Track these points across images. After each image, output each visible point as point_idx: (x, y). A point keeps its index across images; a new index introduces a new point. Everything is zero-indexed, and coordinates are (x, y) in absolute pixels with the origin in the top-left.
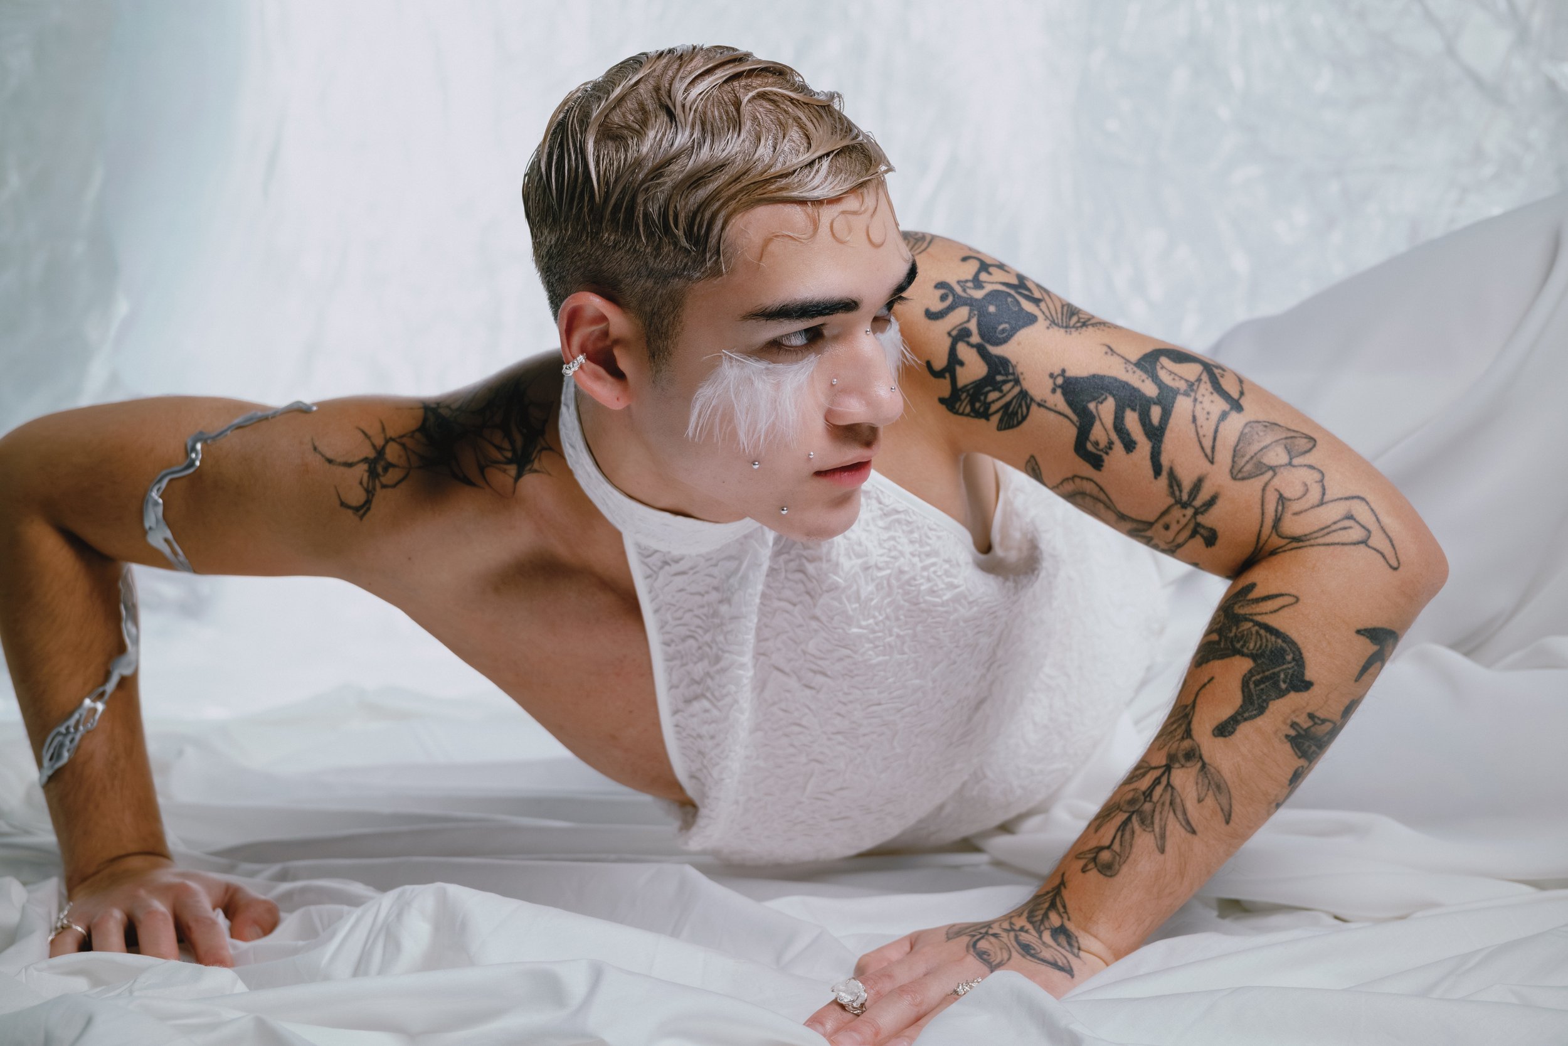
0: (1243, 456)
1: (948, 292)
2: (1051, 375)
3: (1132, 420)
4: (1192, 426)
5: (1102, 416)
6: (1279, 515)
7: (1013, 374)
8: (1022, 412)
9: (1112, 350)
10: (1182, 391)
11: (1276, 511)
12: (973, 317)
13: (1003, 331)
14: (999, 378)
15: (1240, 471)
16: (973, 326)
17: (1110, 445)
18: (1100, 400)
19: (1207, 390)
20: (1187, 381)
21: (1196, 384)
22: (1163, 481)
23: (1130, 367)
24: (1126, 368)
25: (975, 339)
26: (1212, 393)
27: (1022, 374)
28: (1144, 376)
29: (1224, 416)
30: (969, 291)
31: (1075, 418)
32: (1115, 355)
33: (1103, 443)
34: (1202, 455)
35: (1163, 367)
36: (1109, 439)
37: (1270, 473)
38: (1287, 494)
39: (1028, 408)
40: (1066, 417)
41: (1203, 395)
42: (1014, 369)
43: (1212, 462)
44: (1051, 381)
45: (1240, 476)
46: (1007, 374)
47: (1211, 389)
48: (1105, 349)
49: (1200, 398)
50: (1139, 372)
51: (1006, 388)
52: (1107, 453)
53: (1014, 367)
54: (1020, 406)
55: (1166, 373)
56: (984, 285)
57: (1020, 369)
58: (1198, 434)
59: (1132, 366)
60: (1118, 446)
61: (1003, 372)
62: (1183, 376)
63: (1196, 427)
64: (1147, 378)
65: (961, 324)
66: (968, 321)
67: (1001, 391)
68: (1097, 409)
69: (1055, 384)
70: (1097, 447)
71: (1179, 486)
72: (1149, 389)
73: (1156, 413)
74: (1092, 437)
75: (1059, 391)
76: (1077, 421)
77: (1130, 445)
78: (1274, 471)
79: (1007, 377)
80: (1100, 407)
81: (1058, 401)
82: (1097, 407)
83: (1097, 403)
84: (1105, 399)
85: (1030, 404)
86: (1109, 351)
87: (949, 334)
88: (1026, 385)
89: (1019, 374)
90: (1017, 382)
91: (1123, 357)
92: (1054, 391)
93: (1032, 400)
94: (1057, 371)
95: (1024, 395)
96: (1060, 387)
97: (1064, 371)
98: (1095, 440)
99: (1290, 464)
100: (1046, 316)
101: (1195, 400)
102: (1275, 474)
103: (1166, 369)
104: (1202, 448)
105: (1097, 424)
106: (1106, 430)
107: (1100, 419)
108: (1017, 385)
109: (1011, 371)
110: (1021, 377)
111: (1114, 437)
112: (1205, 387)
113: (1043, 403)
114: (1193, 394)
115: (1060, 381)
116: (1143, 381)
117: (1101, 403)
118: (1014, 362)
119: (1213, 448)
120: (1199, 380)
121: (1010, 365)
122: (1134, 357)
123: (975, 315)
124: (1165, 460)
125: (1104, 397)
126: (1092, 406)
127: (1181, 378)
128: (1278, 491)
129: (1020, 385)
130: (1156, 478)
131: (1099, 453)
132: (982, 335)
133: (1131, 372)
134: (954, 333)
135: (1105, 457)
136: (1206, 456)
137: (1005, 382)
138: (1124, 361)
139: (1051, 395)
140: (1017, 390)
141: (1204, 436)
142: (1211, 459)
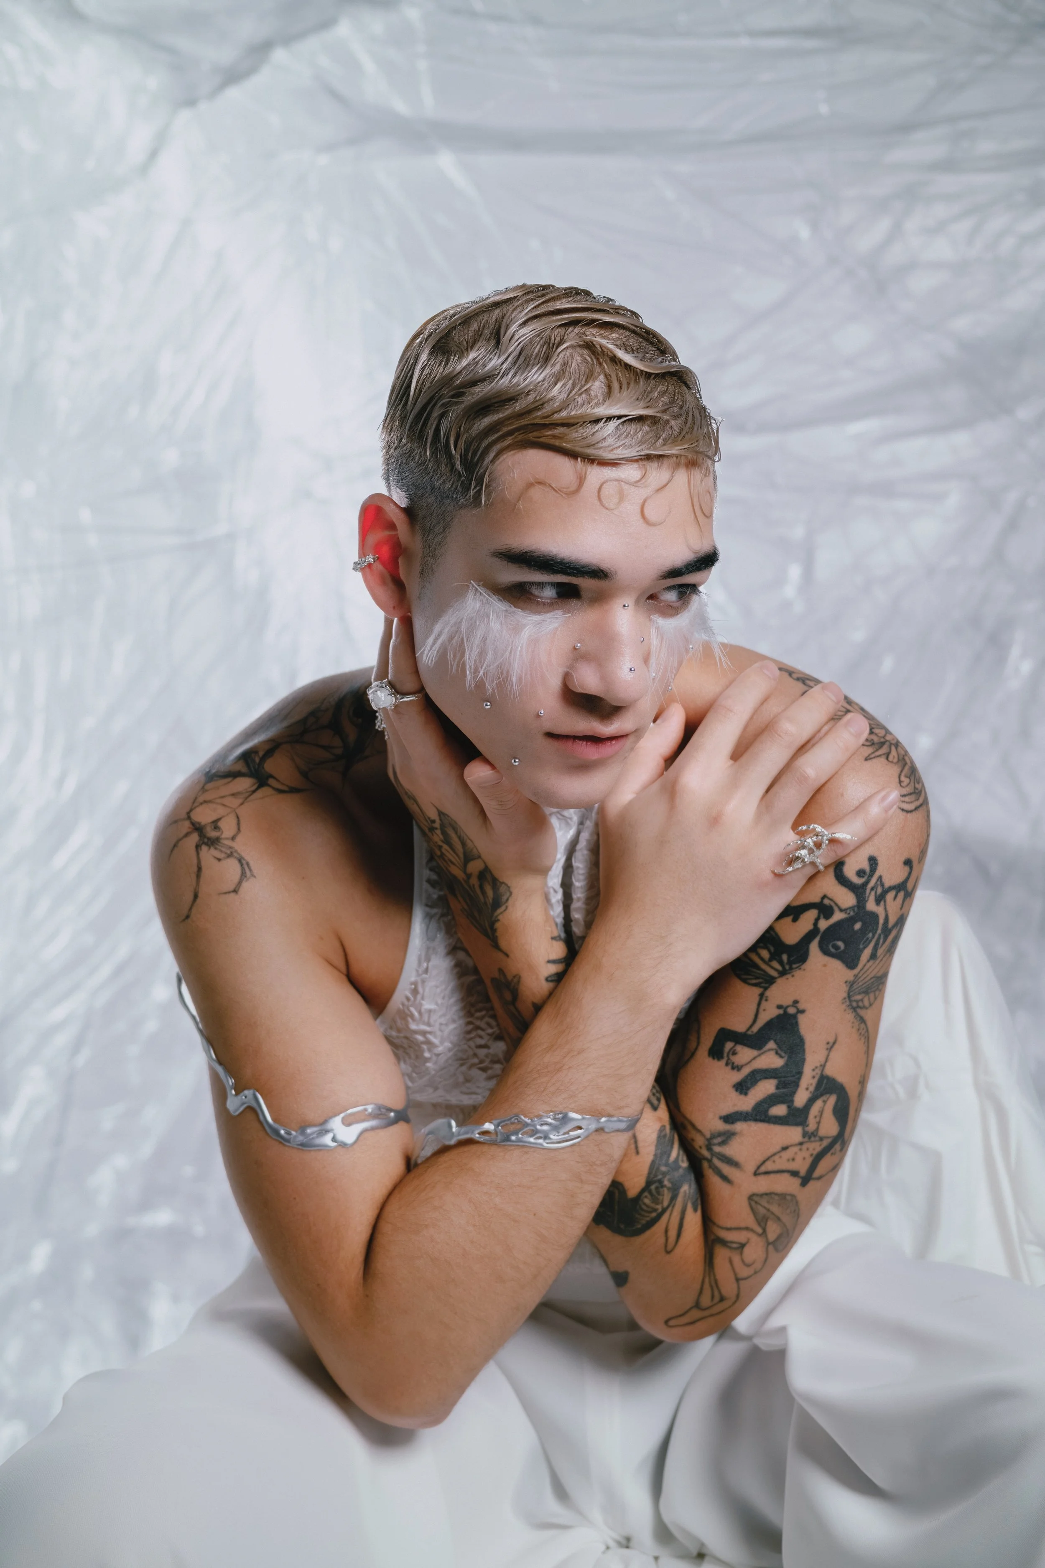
0: (768, 1202)
1: (868, 874)
2: (796, 1002)
3: (767, 1087)
4: (778, 1148)
5: (763, 1057)
6: (729, 1245)
7: (791, 968)
8: (751, 979)
9: (832, 1047)
10: (807, 1129)
11: (732, 1242)
12: (846, 913)
13: (837, 948)
14: (785, 957)
15: (756, 1202)
16: (838, 916)
17: (737, 1068)
18: (779, 1052)
19: (814, 1149)
20: (817, 1129)
21: (817, 1138)
22: (721, 1126)
23: (818, 1071)
24: (816, 1067)
25: (823, 925)
26: (812, 1155)
27: (793, 976)
28: (812, 1089)
29: (794, 1174)
30: (873, 893)
31: (755, 1029)
32: (826, 1052)
33: (738, 1059)
34: (759, 1163)
35: (825, 1102)
36: (742, 1066)
37: (760, 1230)
38: (746, 1250)
39: (755, 985)
40: (755, 1021)
41: (808, 1149)
42: (797, 967)
43: (756, 1174)
44: (790, 1003)
45: (753, 1203)
46: (790, 963)
47: (815, 1153)
48: (831, 1041)
49: (804, 1147)
50: (814, 1082)
51: (775, 964)
52: (727, 1064)
53: (799, 968)
54: (757, 978)
55: (820, 1107)
56: (882, 903)
57: (798, 973)
58: (774, 1155)
59: (819, 1072)
60: (738, 1077)
61: (792, 959)
62: (821, 1124)
63: (779, 1152)
64: (811, 1092)
65: (836, 904)
66: (841, 910)
67: (771, 960)
68: (769, 1050)
69: (788, 1007)
70: (731, 1053)
71: (723, 1143)
72: (801, 1098)
73: (780, 1110)
74: (739, 1048)
75: (781, 1012)
76: (752, 1032)
77: (742, 1088)
78: (762, 1234)
79: (787, 963)
80: (772, 1053)
81: (769, 1012)
82: (772, 1050)
83: (775, 1049)
84: (781, 1057)
85: (761, 987)
86: (831, 1044)
87: (825, 897)
88: (780, 981)
89: (793, 974)
90: (783, 973)
91: (826, 1061)
92: (779, 1007)
93: (766, 989)
94: (801, 1006)
95: (770, 981)
96: (785, 1012)
97: (803, 1012)
98: (737, 1051)
99: (769, 1244)
100: (857, 975)
101: (801, 1144)
102: (760, 1235)
103: (824, 1105)
104: (764, 1162)
105: (755, 1053)
106: (750, 1062)
107: (759, 1055)
108: (778, 973)
109: (794, 966)
110: (789, 976)
111: (746, 1071)
112: (816, 1147)
113: (764, 998)
114: (806, 1139)
115: (791, 1011)
116: (807, 1089)
117: (777, 1053)
118: (803, 967)
119: (767, 1173)
120: (821, 1139)
121: (800, 964)
122: (829, 1071)
123: (849, 914)
124: (739, 1126)
125: (783, 1054)
126: (771, 1045)
127: (819, 1123)
128: (747, 1242)
129: (779, 977)
130: (721, 1118)
131: (725, 1055)
132: (828, 929)
133: (814, 1073)
134: (826, 902)
135: (723, 1062)
136: (759, 1167)
137: (781, 963)
138: (823, 1063)
139: (775, 1006)
140: (774, 973)
141: (774, 1162)
142: (758, 1172)
